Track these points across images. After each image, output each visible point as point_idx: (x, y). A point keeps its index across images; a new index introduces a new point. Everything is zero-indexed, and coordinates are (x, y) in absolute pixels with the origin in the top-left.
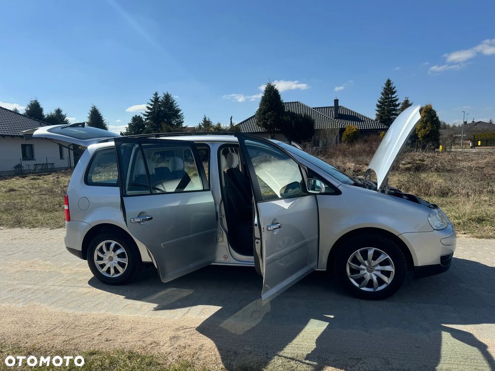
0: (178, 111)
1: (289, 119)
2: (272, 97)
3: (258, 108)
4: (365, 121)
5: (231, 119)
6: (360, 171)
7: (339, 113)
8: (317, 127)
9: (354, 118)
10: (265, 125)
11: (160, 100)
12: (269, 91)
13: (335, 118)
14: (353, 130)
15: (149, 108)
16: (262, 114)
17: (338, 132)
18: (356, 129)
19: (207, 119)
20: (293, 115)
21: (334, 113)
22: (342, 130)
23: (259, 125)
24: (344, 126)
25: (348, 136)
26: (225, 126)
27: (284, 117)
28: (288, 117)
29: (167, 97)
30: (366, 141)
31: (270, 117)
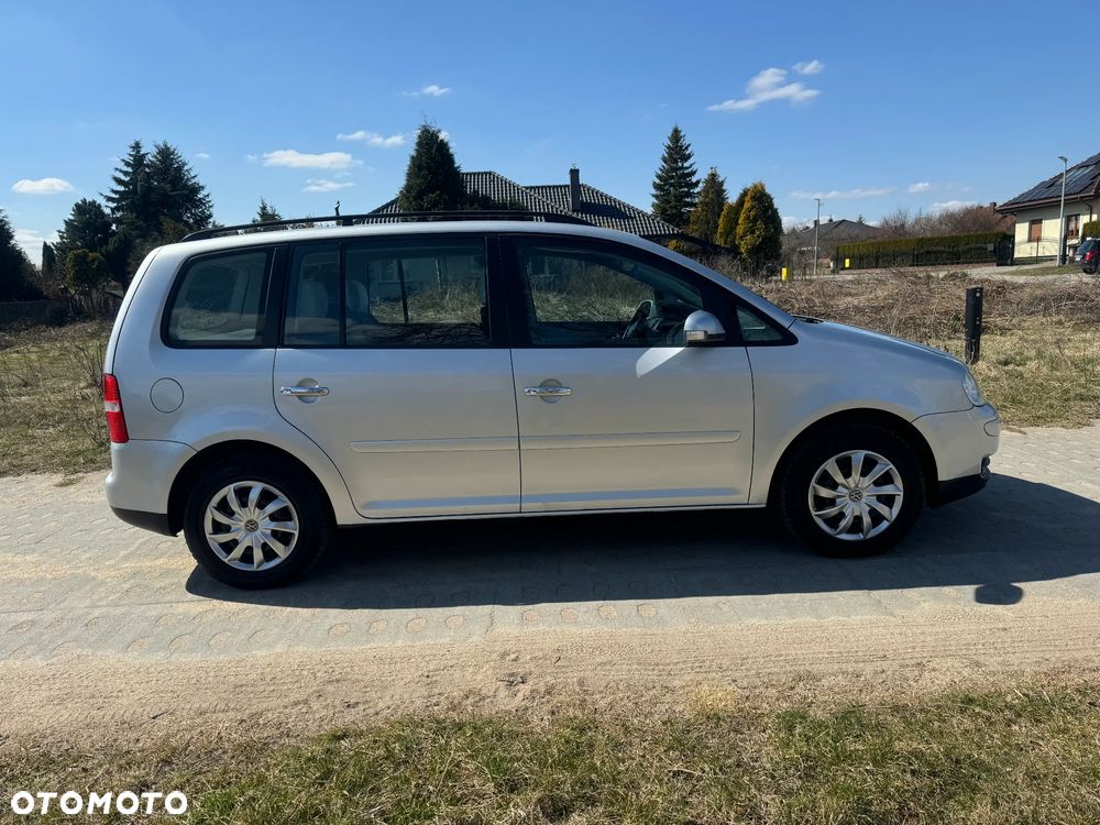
0: (198, 188)
2: (434, 159)
3: (402, 183)
4: (635, 217)
7: (581, 200)
9: (612, 210)
11: (147, 161)
12: (427, 144)
13: (574, 211)
15: (119, 181)
16: (415, 197)
21: (570, 199)
29: (166, 154)
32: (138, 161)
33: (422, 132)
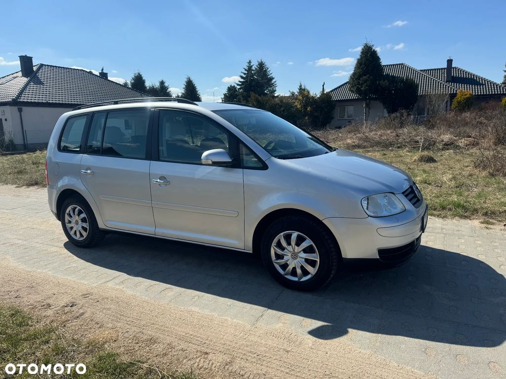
0: (272, 79)
1: (387, 84)
2: (369, 60)
3: (352, 72)
4: (485, 84)
5: (323, 86)
6: (453, 144)
7: (452, 75)
8: (420, 92)
9: (472, 80)
10: (358, 91)
11: (253, 68)
12: (366, 52)
13: (447, 82)
14: (465, 95)
15: (242, 77)
16: (356, 79)
17: (447, 98)
18: (470, 94)
19: (303, 87)
20: (393, 79)
21: (445, 75)
22: (453, 96)
23: (352, 91)
24: (456, 91)
25: (459, 103)
26: (314, 93)
27: (382, 82)
28: (386, 81)
29: (261, 65)
30: (481, 109)
31: (366, 81)
32: (250, 68)
33: (364, 47)
